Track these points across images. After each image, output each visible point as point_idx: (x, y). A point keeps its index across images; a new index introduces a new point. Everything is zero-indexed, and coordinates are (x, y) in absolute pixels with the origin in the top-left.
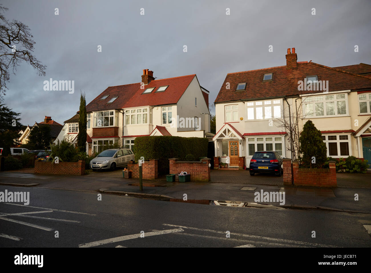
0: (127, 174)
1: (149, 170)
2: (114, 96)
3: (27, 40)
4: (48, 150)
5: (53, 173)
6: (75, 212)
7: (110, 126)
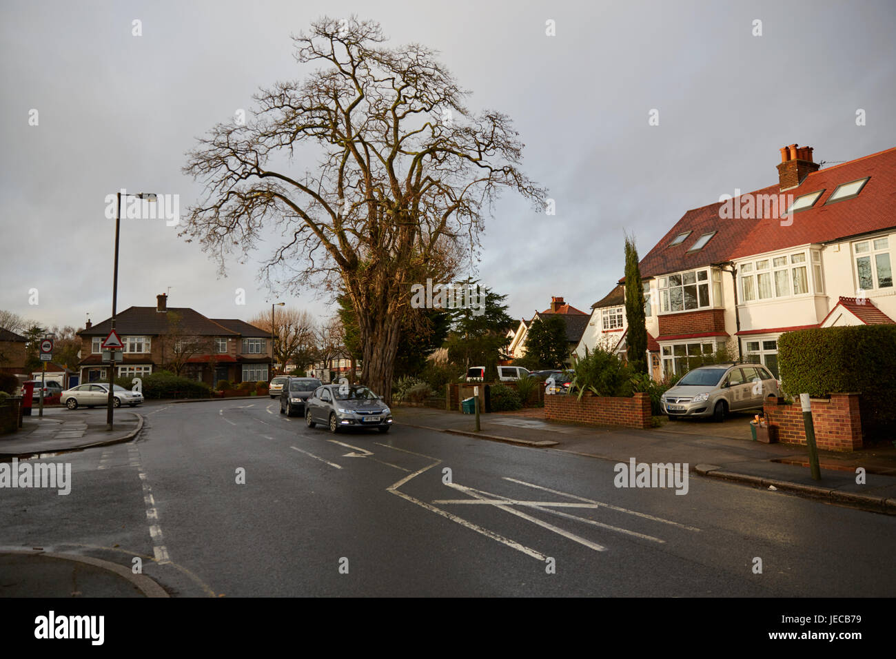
0: (766, 431)
1: (832, 424)
2: (705, 232)
3: (509, 142)
4: (567, 370)
5: (581, 420)
6: (647, 516)
7: (700, 308)
